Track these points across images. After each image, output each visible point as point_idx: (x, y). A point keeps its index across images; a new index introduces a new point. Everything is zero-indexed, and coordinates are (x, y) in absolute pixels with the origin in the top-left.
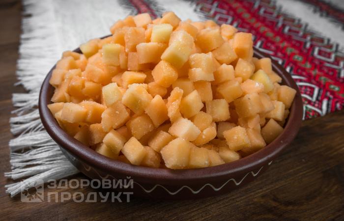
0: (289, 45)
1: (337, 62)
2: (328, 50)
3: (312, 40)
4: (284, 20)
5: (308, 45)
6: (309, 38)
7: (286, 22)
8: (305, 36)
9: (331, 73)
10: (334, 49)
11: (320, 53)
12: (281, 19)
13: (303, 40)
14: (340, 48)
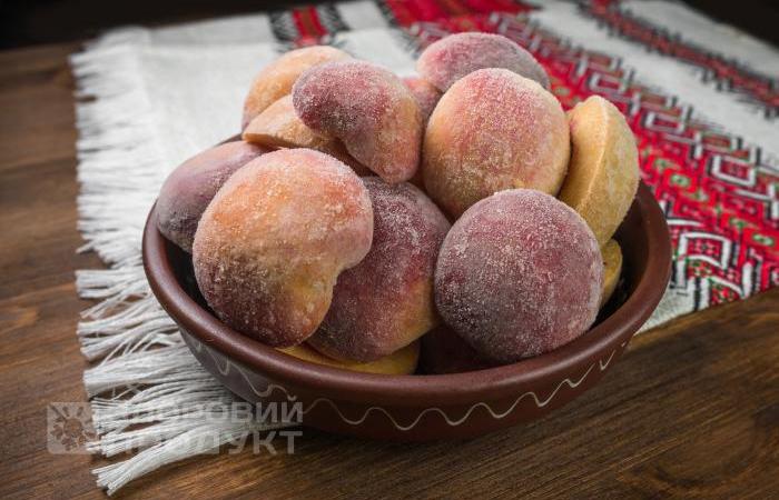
0: (658, 152)
1: (761, 185)
2: (742, 162)
3: (704, 141)
4: (643, 99)
5: (698, 153)
6: (698, 137)
7: (647, 105)
8: (689, 133)
9: (752, 211)
10: (753, 159)
11: (724, 168)
12: (636, 97)
13: (686, 141)
14: (764, 157)
